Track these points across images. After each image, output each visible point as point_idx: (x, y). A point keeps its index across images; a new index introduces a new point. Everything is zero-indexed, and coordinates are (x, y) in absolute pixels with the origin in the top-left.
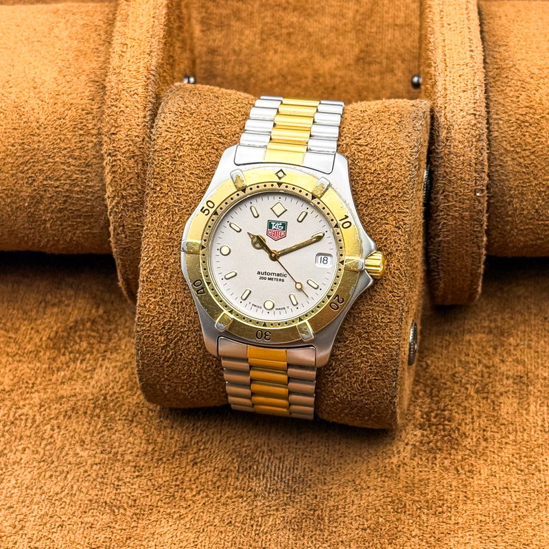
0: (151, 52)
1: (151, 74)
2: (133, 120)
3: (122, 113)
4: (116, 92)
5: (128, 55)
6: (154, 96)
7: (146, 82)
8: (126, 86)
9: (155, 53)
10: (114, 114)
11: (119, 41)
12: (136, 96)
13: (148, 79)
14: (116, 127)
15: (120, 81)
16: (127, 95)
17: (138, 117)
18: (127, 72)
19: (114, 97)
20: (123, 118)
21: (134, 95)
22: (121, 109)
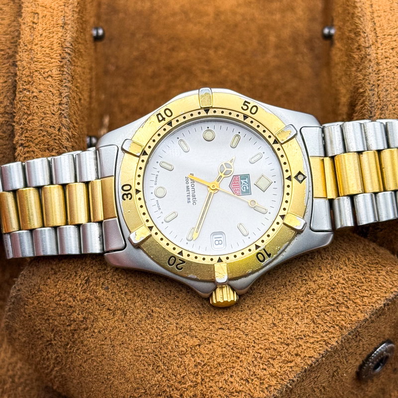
0: (65, 24)
1: (66, 53)
2: (47, 107)
3: (35, 99)
4: (28, 73)
5: (39, 27)
6: (70, 78)
7: (61, 62)
8: (39, 66)
9: (70, 26)
10: (26, 99)
11: (29, 10)
12: (50, 79)
13: (63, 58)
14: (30, 115)
15: (32, 59)
16: (40, 77)
17: (54, 104)
18: (39, 49)
19: (26, 79)
20: (36, 104)
21: (48, 77)
22: (35, 94)
